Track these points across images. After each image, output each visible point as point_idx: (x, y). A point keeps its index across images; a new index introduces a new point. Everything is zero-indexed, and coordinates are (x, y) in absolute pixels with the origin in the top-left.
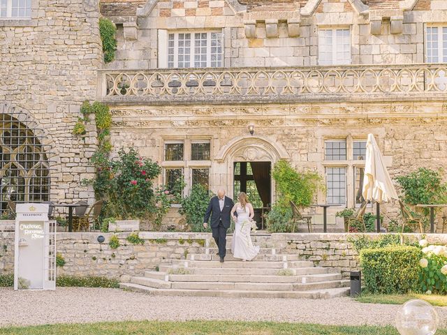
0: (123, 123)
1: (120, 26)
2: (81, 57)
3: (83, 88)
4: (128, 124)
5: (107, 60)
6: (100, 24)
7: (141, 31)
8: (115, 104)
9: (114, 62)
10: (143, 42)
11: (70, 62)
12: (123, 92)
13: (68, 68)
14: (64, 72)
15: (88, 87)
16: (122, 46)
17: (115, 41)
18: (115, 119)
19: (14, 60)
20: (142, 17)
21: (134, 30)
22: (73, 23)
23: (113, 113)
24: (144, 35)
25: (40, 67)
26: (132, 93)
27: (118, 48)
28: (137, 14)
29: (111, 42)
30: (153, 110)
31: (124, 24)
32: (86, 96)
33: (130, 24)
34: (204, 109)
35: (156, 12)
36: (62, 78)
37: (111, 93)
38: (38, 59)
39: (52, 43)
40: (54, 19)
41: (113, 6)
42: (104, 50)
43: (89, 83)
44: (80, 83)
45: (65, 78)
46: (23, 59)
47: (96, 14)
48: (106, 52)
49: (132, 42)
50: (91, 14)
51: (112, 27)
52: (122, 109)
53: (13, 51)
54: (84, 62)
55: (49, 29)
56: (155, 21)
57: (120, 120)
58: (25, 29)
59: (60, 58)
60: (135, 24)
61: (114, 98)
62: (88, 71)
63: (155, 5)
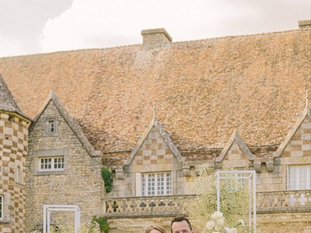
0: (115, 228)
1: (114, 171)
2: (92, 191)
3: (93, 209)
4: (118, 229)
5: (108, 191)
6: (102, 172)
7: (126, 174)
8: (110, 218)
9: (112, 192)
10: (127, 180)
11: (86, 194)
12: (115, 210)
13: (84, 198)
14: (82, 200)
15: (96, 208)
16: (116, 183)
17: (112, 181)
18: (111, 226)
19: (56, 194)
20: (126, 166)
21: (121, 174)
22: (87, 172)
23: (110, 223)
24: (128, 176)
25: (69, 197)
26: (119, 211)
27: (114, 184)
28: (124, 164)
29: (109, 181)
30: (131, 220)
31: (116, 171)
32: (94, 214)
33: (119, 170)
34: (159, 219)
35: (134, 162)
36: (81, 203)
37: (108, 211)
38: (68, 193)
39: (75, 183)
40: (77, 169)
41: (112, 159)
42: (105, 186)
43: (96, 206)
44: (91, 206)
45: (83, 203)
46: (60, 193)
47: (99, 166)
48: (107, 187)
49: (121, 180)
50: (96, 166)
51: (110, 173)
52: (114, 220)
53: (54, 189)
54: (93, 194)
55: (74, 175)
56: (134, 168)
57: (114, 226)
58: (61, 176)
59: (80, 192)
60: (122, 170)
61: (110, 215)
62: (96, 199)
63: (134, 158)
